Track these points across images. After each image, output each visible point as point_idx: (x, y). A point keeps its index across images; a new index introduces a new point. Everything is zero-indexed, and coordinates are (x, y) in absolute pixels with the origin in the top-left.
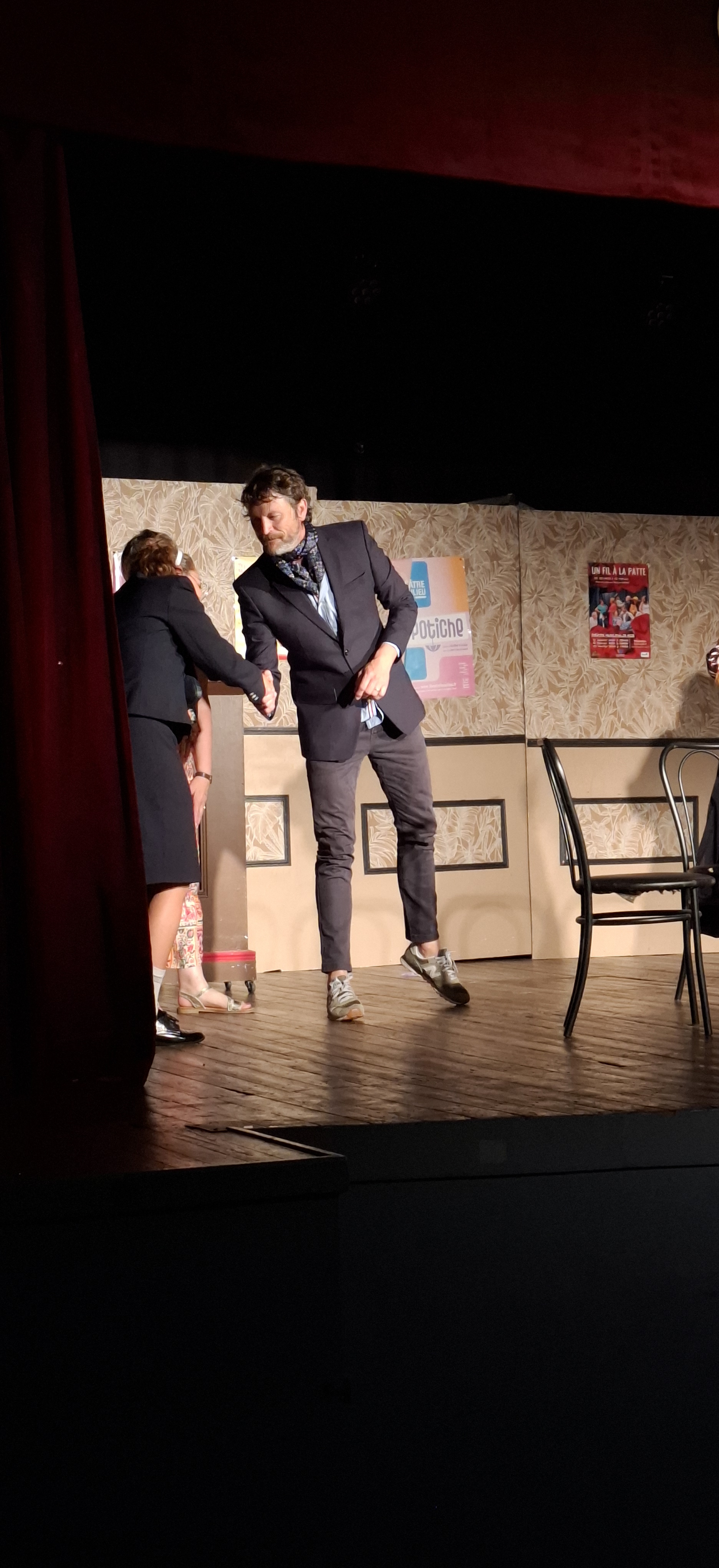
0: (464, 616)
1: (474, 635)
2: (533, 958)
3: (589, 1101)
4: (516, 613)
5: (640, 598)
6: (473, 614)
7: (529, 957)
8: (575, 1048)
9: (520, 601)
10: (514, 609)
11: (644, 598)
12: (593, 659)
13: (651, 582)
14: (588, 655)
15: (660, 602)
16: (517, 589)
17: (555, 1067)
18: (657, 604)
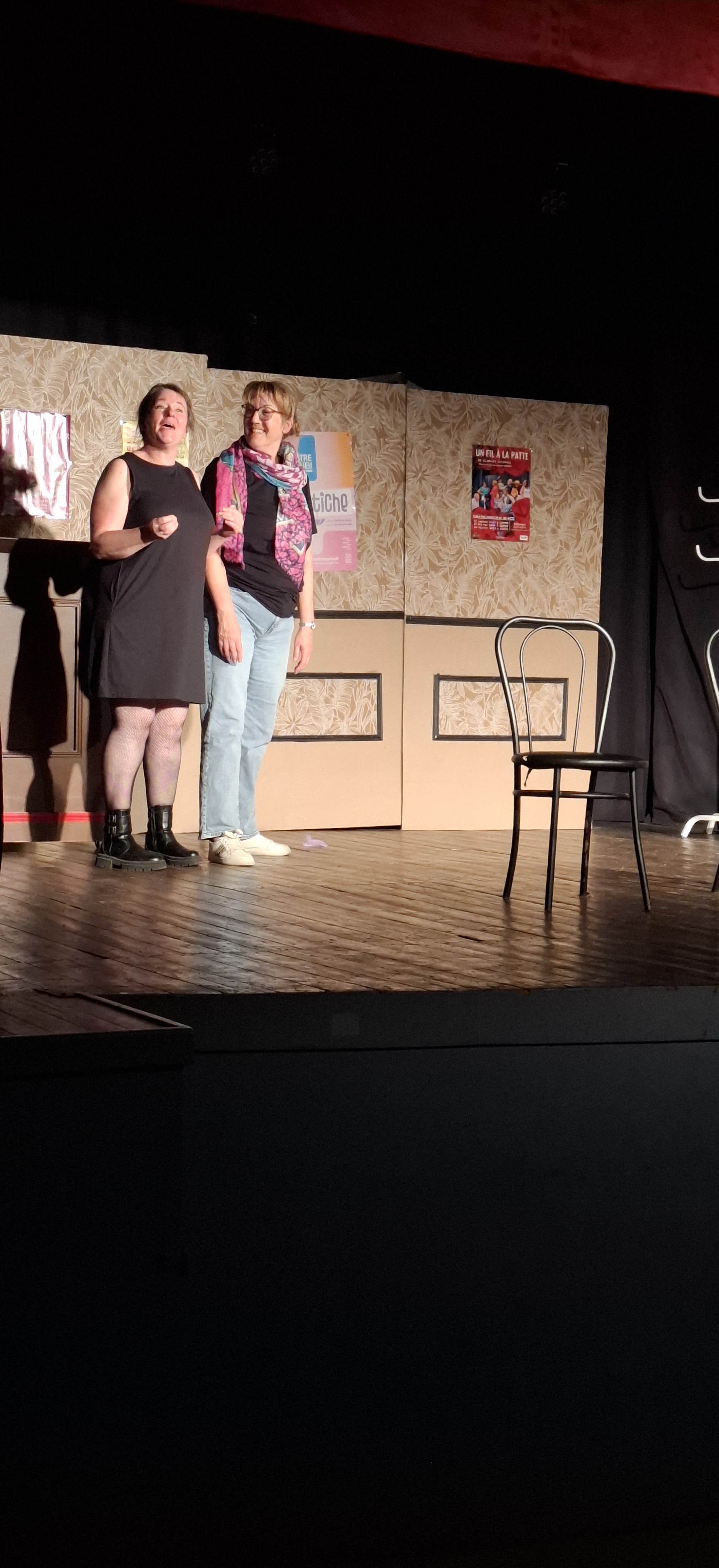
0: (349, 492)
1: (358, 510)
2: (403, 828)
3: (444, 976)
4: (401, 490)
5: (521, 482)
6: (358, 489)
7: (398, 828)
9: (405, 480)
10: (399, 485)
11: (525, 482)
12: (473, 540)
13: (533, 467)
14: (469, 536)
15: (541, 487)
16: (402, 468)
18: (538, 489)
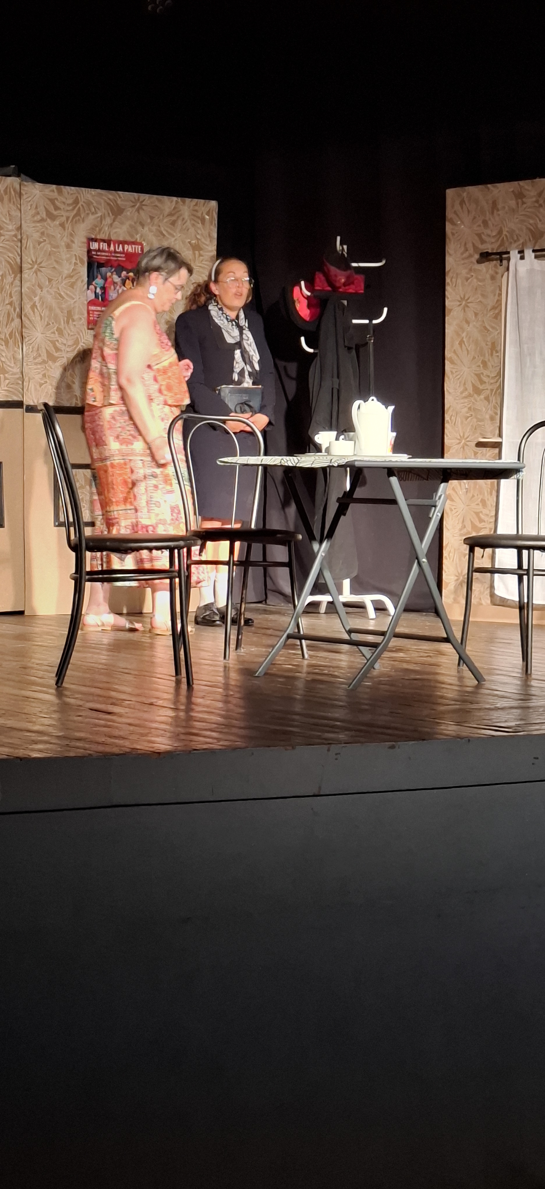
2: (26, 613)
3: (78, 744)
4: (17, 282)
7: (21, 613)
8: (66, 696)
9: (21, 272)
10: (15, 277)
14: (86, 327)
16: (18, 260)
17: (46, 713)
